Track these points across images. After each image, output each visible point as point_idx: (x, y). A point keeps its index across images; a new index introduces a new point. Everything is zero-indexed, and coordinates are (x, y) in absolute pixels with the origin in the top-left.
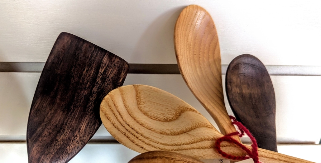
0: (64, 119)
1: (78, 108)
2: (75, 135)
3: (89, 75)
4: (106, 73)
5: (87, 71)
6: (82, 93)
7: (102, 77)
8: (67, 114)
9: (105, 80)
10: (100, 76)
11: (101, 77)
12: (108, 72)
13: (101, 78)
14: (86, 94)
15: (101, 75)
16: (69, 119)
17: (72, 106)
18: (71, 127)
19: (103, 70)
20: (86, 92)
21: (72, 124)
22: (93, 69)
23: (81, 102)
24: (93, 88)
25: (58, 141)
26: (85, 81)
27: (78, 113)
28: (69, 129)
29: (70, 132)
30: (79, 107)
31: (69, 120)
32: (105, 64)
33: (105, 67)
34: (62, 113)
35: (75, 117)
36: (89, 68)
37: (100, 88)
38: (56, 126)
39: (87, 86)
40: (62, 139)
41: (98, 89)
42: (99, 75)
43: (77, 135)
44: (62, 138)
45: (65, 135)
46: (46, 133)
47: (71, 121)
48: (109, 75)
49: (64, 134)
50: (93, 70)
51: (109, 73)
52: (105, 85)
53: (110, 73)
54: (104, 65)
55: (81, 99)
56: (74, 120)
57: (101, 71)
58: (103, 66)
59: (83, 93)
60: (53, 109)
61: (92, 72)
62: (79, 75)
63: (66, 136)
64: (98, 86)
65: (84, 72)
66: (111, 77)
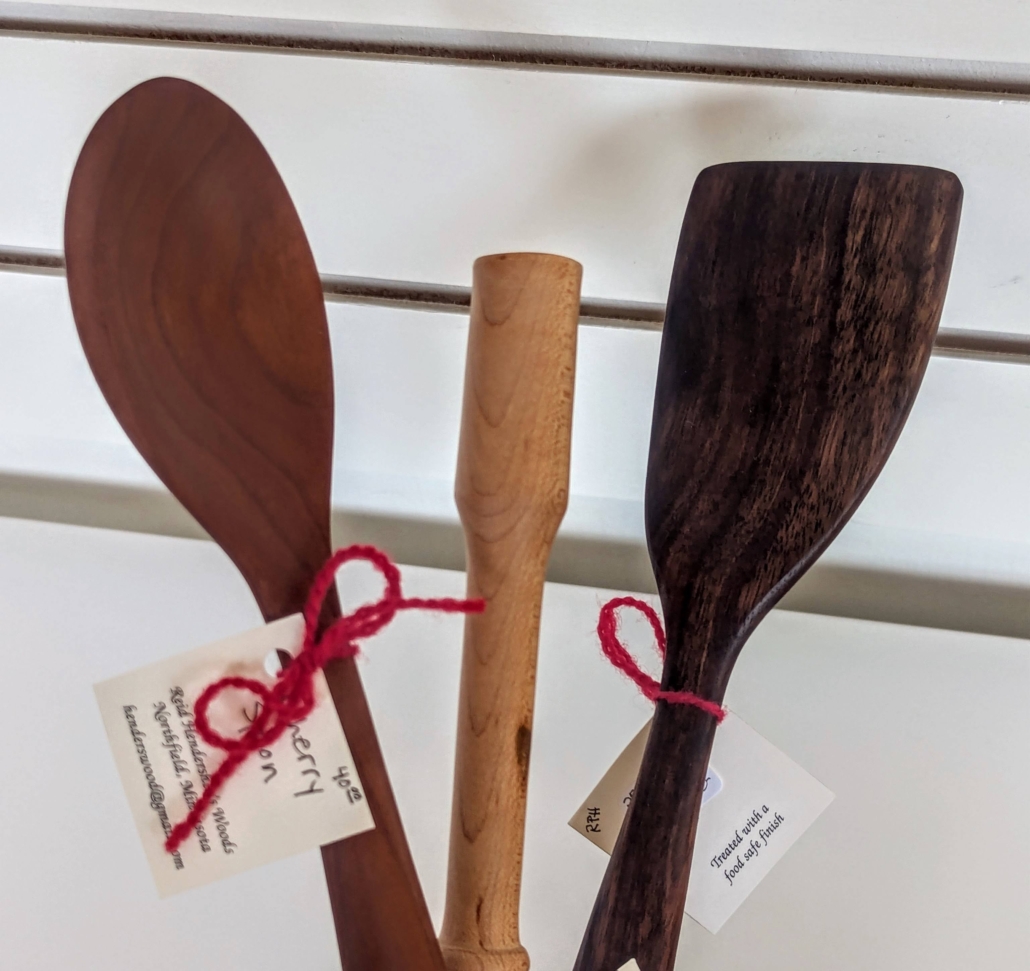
0: (759, 448)
1: (800, 398)
2: (803, 487)
3: (815, 273)
4: (870, 239)
5: (804, 259)
6: (802, 340)
7: (860, 260)
8: (766, 428)
9: (874, 265)
10: (853, 262)
11: (856, 261)
12: (880, 235)
13: (858, 266)
14: (817, 340)
15: (855, 256)
16: (774, 441)
17: (778, 397)
18: (784, 466)
19: (859, 238)
20: (814, 335)
21: (786, 458)
22: (825, 243)
23: (803, 372)
24: (836, 311)
25: (746, 520)
26: (806, 298)
27: (801, 415)
28: (780, 474)
29: (783, 482)
30: (802, 391)
31: (777, 448)
32: (864, 212)
33: (864, 223)
34: (747, 430)
35: (794, 430)
36: (809, 248)
37: (863, 301)
38: (734, 479)
39: (816, 311)
40: (758, 513)
41: (856, 306)
42: (849, 257)
43: (808, 486)
44: (758, 509)
45: (767, 498)
46: (703, 505)
47: (782, 449)
48: (886, 244)
49: (762, 497)
50: (825, 249)
51: (885, 235)
52: (878, 287)
53: (888, 237)
54: (859, 215)
55: (805, 361)
56: (794, 440)
57: (854, 239)
58: (858, 220)
59: (806, 341)
60: (717, 428)
61: (823, 259)
62: (781, 286)
63: (770, 499)
64: (854, 297)
65: (795, 269)
66: (894, 246)
